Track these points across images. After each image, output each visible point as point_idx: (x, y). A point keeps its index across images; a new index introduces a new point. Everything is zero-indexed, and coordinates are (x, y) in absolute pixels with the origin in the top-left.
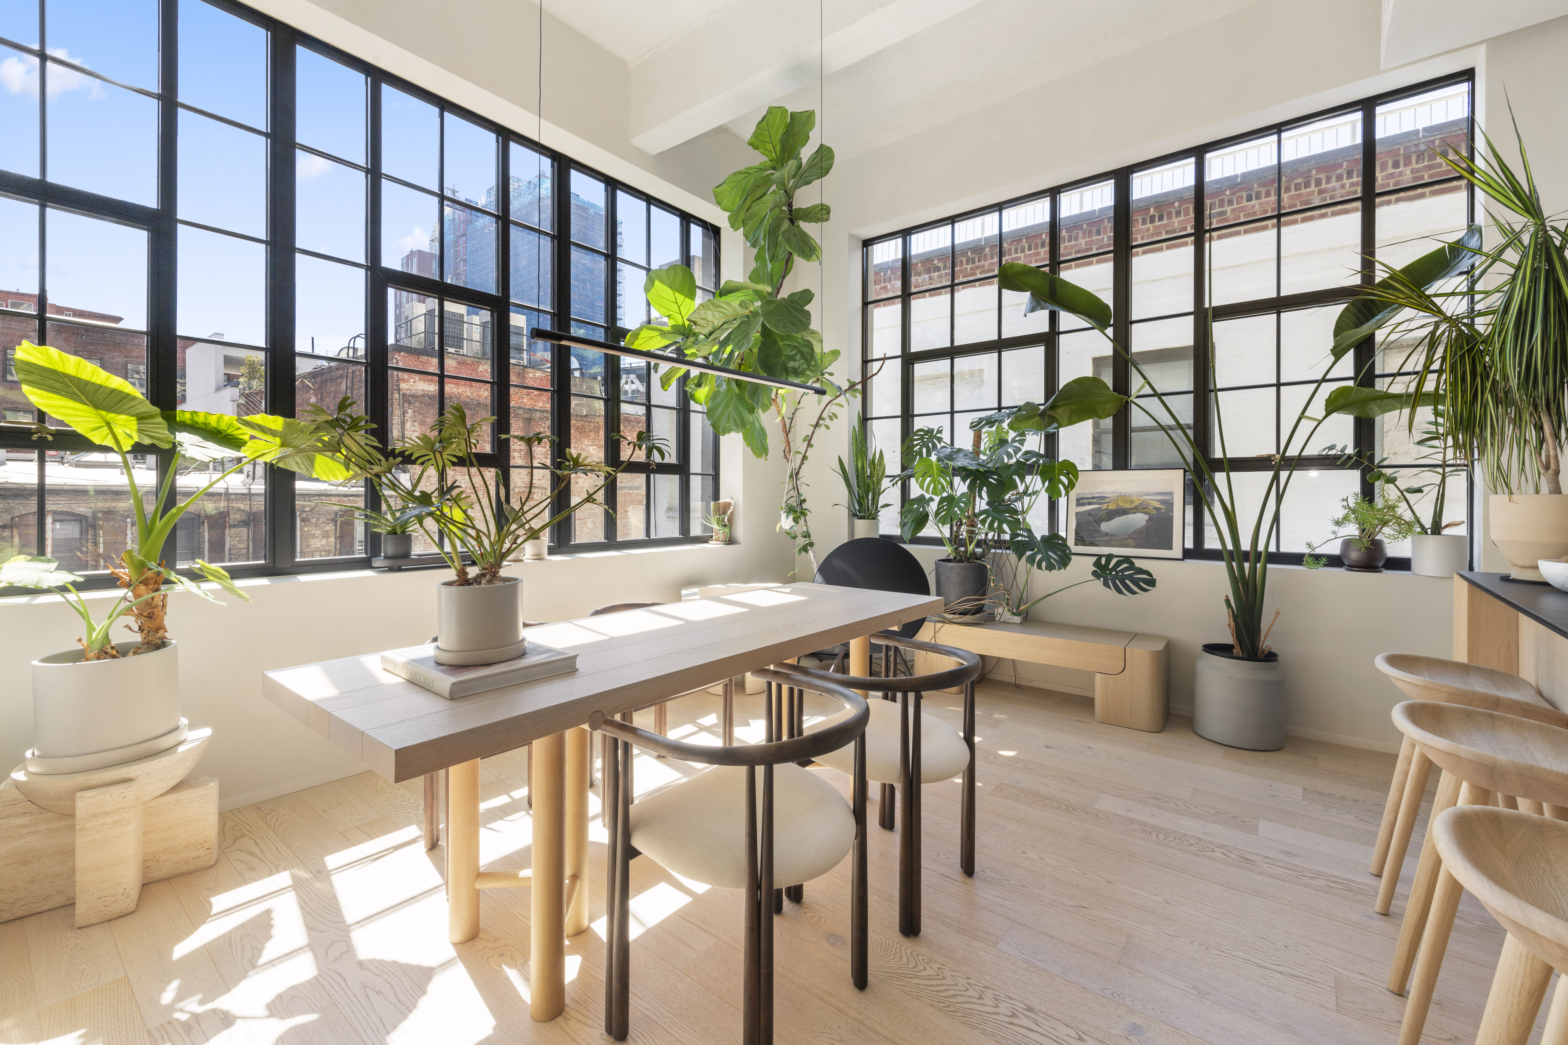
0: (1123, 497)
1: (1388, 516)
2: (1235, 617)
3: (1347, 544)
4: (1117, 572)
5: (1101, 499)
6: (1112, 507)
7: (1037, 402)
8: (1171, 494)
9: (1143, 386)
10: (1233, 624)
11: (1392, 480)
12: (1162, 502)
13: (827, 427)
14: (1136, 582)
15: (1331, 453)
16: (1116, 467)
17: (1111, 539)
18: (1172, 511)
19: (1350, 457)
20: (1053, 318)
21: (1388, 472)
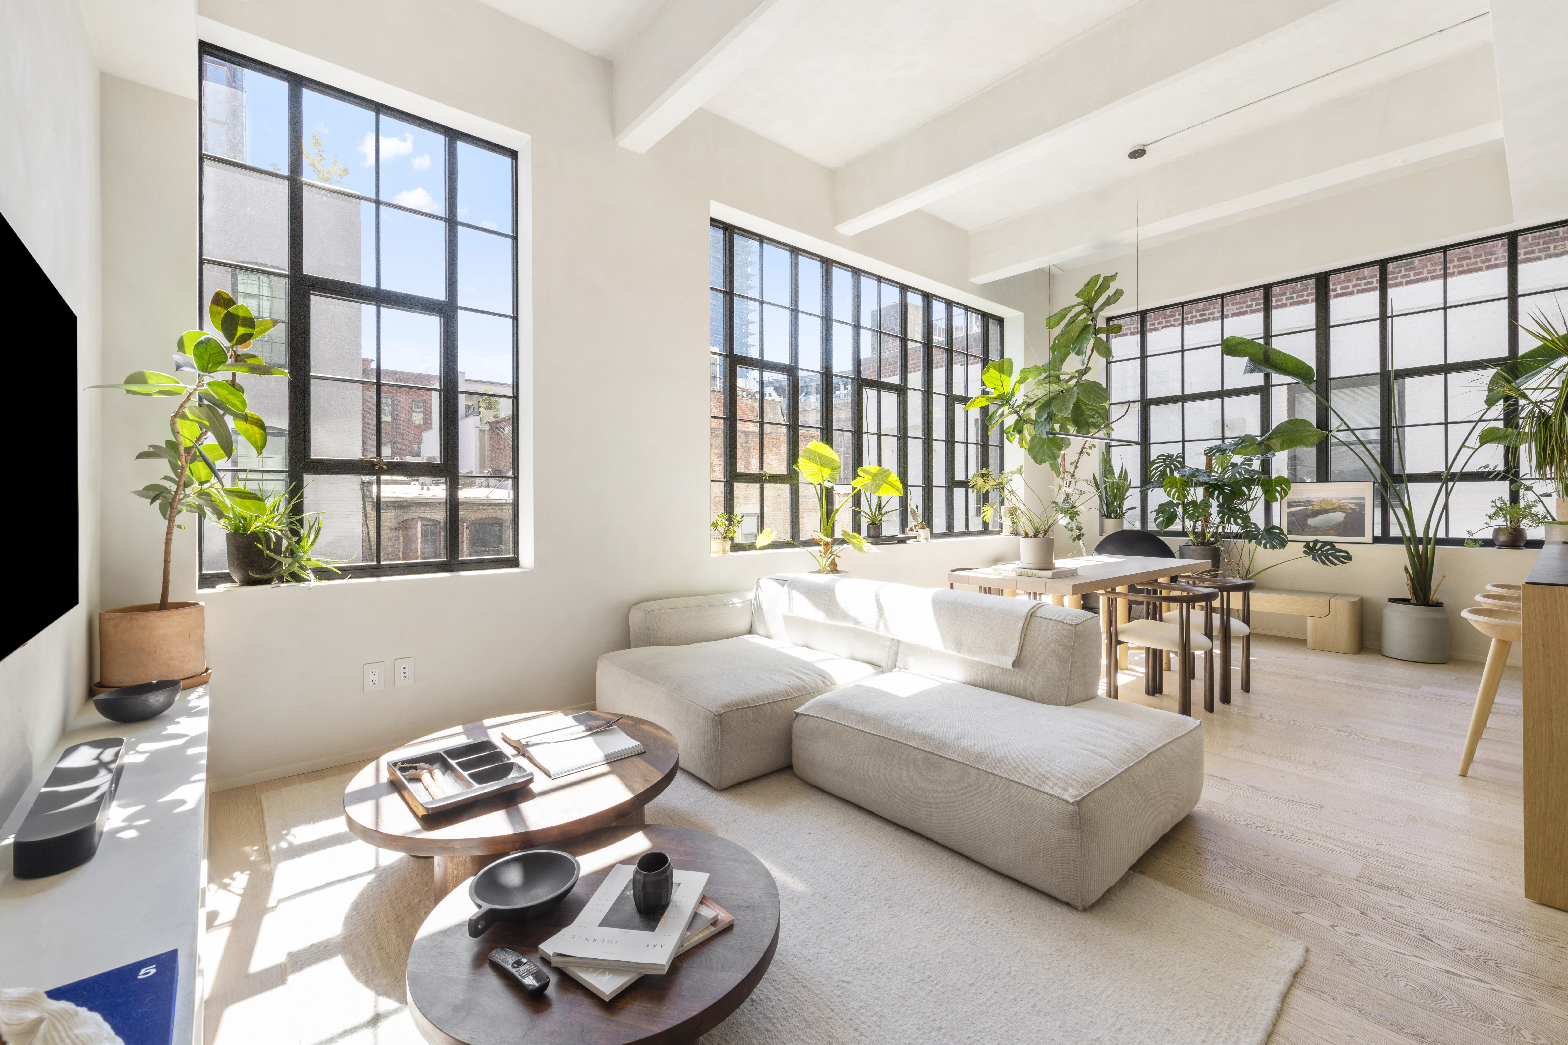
0: (1325, 501)
1: (1527, 512)
2: (1412, 580)
3: (1497, 531)
4: (1322, 552)
5: (1308, 502)
6: (1316, 508)
7: (1254, 434)
8: (1364, 498)
9: (1340, 425)
10: (1410, 583)
11: (1529, 488)
12: (1356, 504)
13: (1088, 454)
14: (1337, 558)
15: (1485, 470)
16: (1319, 480)
17: (1315, 530)
18: (1364, 510)
19: (1499, 473)
20: (1267, 377)
21: (1528, 483)
